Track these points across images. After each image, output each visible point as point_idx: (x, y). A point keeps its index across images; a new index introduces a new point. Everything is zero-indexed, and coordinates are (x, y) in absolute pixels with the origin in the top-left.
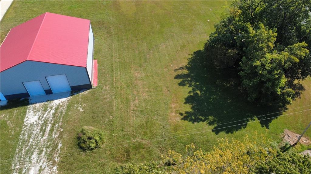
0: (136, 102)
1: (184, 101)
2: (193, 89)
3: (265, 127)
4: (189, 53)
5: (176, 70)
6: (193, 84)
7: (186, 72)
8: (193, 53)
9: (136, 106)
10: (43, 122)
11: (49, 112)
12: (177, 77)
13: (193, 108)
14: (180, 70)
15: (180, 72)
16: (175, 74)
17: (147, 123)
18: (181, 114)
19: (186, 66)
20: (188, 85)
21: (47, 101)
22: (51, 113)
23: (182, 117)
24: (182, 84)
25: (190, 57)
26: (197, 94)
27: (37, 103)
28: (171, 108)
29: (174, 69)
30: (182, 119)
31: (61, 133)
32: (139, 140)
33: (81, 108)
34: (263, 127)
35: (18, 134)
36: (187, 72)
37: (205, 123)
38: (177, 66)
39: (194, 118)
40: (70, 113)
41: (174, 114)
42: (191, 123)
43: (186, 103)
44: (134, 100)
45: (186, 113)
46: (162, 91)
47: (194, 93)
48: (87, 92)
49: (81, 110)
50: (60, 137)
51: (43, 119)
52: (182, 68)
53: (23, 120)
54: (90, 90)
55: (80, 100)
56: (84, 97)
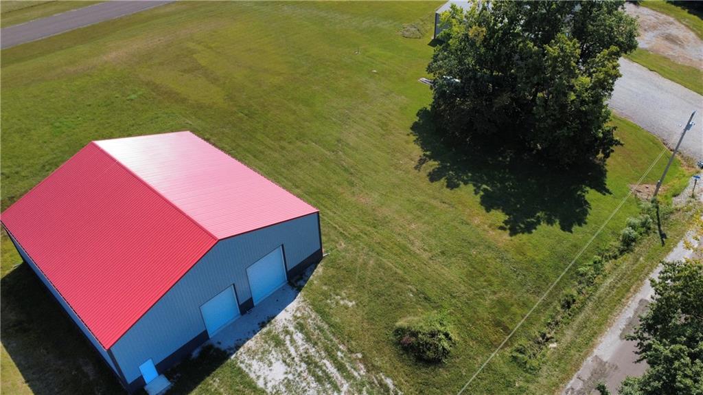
0: (418, 243)
2: (474, 186)
3: (607, 194)
4: (406, 133)
5: (417, 168)
6: (464, 178)
7: (434, 164)
8: (411, 131)
9: (426, 251)
10: (304, 365)
11: (292, 341)
12: (433, 178)
13: (505, 212)
14: (424, 166)
15: (428, 168)
16: (423, 175)
17: (472, 266)
18: (502, 228)
19: (425, 155)
20: (461, 183)
21: (263, 325)
22: (300, 342)
23: (508, 231)
24: (452, 185)
25: (413, 137)
28: (478, 226)
29: (411, 166)
30: (511, 234)
31: (364, 360)
32: (494, 297)
33: (346, 301)
34: (604, 194)
36: (437, 163)
37: (543, 225)
38: (413, 160)
39: (522, 226)
40: (337, 320)
41: (493, 234)
42: (527, 234)
43: (488, 210)
44: (412, 243)
45: (506, 222)
46: (433, 207)
48: (320, 269)
49: (350, 304)
50: (372, 368)
51: (297, 359)
52: (422, 162)
53: (254, 388)
54: (322, 263)
55: (325, 288)
56: (326, 280)
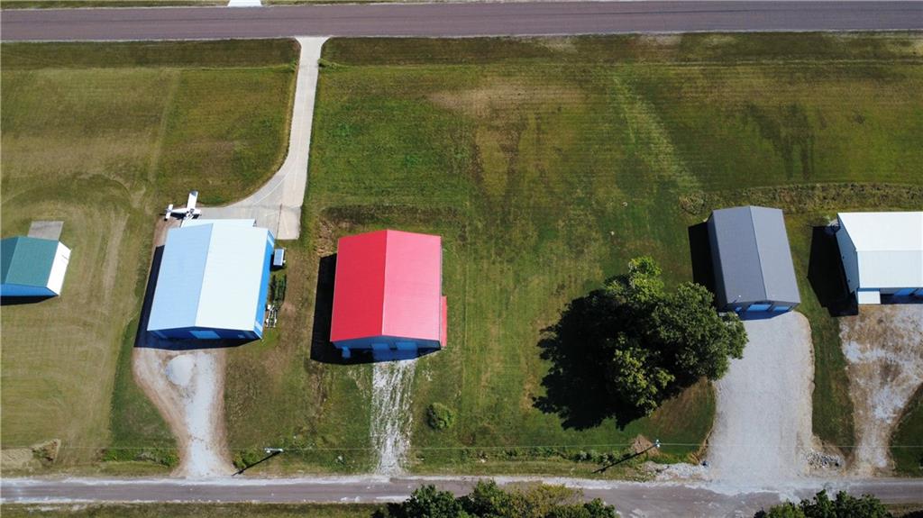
0: (488, 375)
1: (541, 381)
2: (556, 365)
3: (619, 429)
4: (566, 302)
5: (542, 331)
6: (558, 357)
7: (554, 335)
8: (570, 302)
9: (487, 381)
12: (542, 344)
13: (548, 392)
14: (547, 332)
15: (547, 335)
16: (539, 338)
17: (496, 405)
18: (534, 399)
19: (556, 326)
20: (551, 358)
21: (393, 360)
23: (534, 403)
24: (544, 357)
25: (566, 309)
26: (559, 372)
27: (382, 361)
28: (525, 389)
29: (540, 328)
30: (533, 406)
31: (411, 405)
32: (486, 425)
33: (429, 377)
34: (617, 428)
35: (370, 399)
36: (556, 336)
37: (557, 414)
38: (546, 324)
39: (546, 406)
40: (418, 382)
41: (526, 398)
42: (541, 412)
43: (542, 385)
44: (486, 372)
45: (540, 398)
46: (519, 362)
47: (555, 373)
48: (435, 354)
49: (429, 379)
50: (411, 409)
52: (549, 329)
53: (371, 382)
54: (438, 352)
55: (428, 364)
56: (432, 361)
